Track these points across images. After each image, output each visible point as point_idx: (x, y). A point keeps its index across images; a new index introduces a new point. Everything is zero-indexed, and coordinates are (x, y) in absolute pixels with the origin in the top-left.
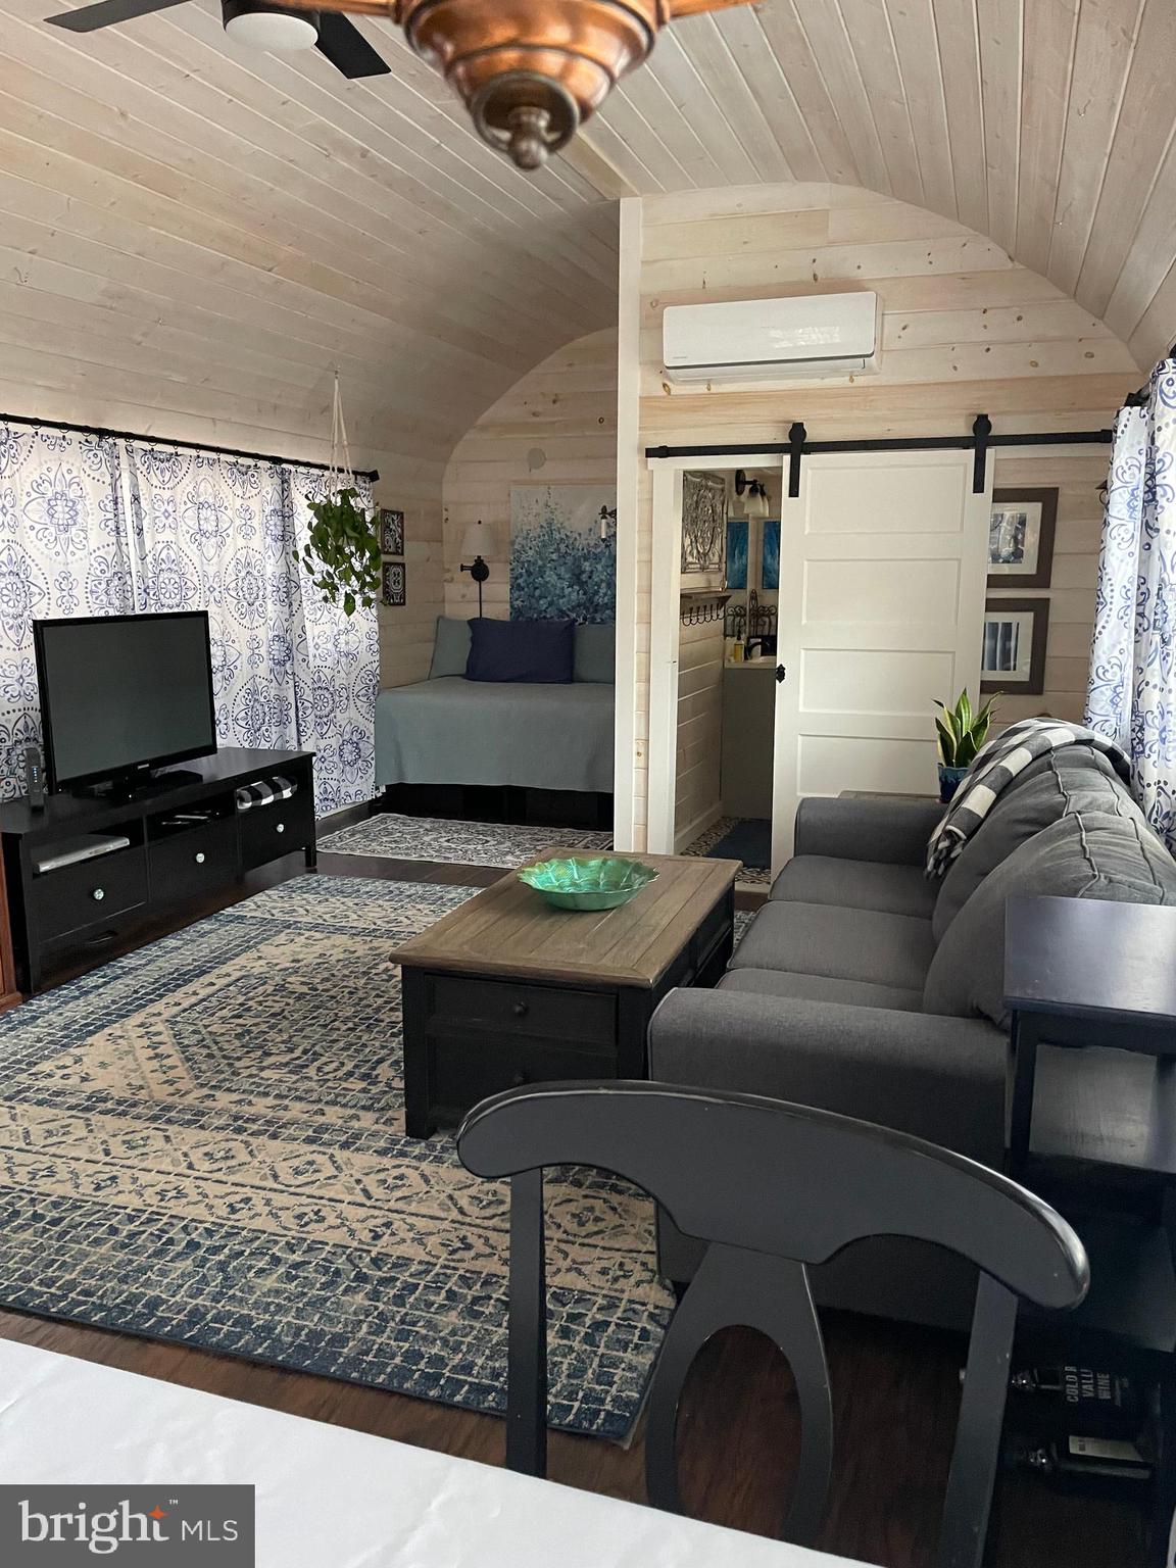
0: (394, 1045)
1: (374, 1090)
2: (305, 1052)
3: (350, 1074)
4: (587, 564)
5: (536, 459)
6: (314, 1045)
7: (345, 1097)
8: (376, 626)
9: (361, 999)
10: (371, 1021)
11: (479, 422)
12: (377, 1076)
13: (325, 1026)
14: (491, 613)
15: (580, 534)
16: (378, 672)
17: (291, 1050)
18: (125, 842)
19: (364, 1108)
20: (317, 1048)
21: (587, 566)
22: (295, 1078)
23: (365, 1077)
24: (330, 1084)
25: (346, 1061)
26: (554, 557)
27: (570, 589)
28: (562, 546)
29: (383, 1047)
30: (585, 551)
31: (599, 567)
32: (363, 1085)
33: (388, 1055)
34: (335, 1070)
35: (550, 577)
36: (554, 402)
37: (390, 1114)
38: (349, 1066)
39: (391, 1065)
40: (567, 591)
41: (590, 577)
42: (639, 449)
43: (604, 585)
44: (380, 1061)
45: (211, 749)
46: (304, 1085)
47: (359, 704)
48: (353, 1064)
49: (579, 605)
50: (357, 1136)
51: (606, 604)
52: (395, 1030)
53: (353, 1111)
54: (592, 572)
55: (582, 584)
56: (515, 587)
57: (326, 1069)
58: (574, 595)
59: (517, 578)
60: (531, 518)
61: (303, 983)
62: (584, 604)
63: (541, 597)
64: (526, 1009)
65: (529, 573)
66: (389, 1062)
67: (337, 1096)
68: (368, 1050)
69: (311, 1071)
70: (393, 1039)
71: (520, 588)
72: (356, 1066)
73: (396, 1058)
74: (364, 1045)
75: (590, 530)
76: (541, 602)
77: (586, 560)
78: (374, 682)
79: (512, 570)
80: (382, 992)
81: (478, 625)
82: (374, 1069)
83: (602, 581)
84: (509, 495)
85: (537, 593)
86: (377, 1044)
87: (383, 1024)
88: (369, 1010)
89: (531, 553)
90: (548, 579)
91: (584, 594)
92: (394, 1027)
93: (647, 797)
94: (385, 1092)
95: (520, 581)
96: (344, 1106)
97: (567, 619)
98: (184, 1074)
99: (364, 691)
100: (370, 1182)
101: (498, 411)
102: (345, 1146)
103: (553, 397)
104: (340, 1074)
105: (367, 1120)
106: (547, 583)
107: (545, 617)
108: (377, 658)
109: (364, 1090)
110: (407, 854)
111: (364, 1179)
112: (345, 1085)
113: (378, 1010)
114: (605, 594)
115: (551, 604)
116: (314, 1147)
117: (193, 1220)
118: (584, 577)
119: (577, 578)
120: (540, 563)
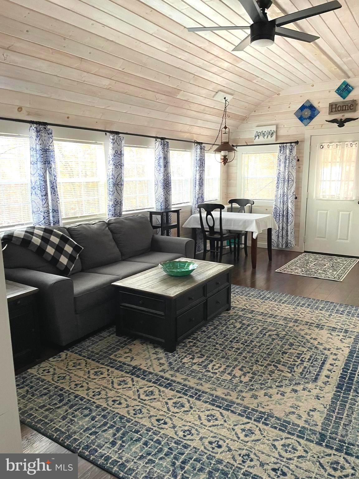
0: (236, 334)
1: (240, 320)
2: (265, 334)
3: (248, 325)
6: (263, 337)
7: (248, 320)
9: (252, 356)
10: (246, 344)
12: (240, 324)
17: (270, 335)
19: (242, 316)
20: (262, 335)
22: (264, 326)
23: (244, 324)
24: (253, 323)
25: (250, 330)
29: (240, 333)
32: (243, 322)
33: (237, 330)
34: (253, 327)
37: (236, 314)
38: (249, 328)
39: (236, 327)
44: (240, 329)
46: (260, 324)
48: (248, 329)
50: (242, 310)
52: (237, 339)
53: (245, 316)
57: (255, 328)
66: (237, 328)
67: (250, 320)
68: (244, 333)
69: (260, 328)
70: (237, 336)
72: (247, 328)
73: (235, 329)
74: (246, 335)
82: (241, 326)
86: (242, 335)
87: (241, 342)
88: (248, 350)
92: (237, 340)
94: (237, 319)
96: (247, 317)
100: (238, 303)
102: (245, 309)
104: (251, 326)
105: (241, 313)
109: (243, 320)
112: (249, 323)
113: (244, 350)
116: (252, 310)
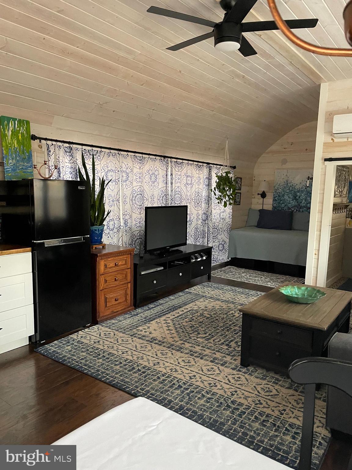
0: (235, 337)
1: (230, 349)
2: (210, 335)
3: (223, 343)
4: (299, 193)
5: (284, 162)
6: (212, 333)
7: (222, 350)
8: (231, 211)
9: (225, 321)
10: (228, 328)
11: (267, 151)
12: (231, 345)
13: (215, 328)
14: (266, 207)
15: (297, 184)
16: (231, 224)
17: (205, 334)
18: (162, 268)
19: (227, 354)
20: (213, 334)
21: (298, 194)
22: (207, 342)
23: (227, 345)
24: (217, 345)
25: (221, 339)
26: (288, 191)
27: (292, 201)
28: (291, 189)
29: (232, 337)
30: (298, 189)
31: (303, 195)
32: (227, 347)
33: (234, 339)
34: (218, 342)
35: (286, 197)
36: (291, 145)
37: (235, 358)
38: (222, 341)
39: (235, 343)
40: (291, 202)
41: (299, 198)
42: (322, 159)
43: (304, 200)
44: (232, 341)
45: (185, 244)
46: (209, 345)
47: (225, 233)
48: (223, 340)
49: (295, 206)
50: (226, 363)
51: (304, 206)
53: (224, 355)
54: (300, 196)
55: (296, 200)
56: (274, 200)
57: (216, 341)
58: (294, 203)
59: (275, 198)
60: (281, 180)
61: (208, 314)
62: (297, 206)
63: (282, 204)
64: (282, 332)
65: (279, 196)
66: (234, 342)
67: (219, 349)
68: (228, 337)
69: (211, 341)
70: (235, 335)
71: (276, 200)
72: (224, 341)
73: (236, 341)
74: (226, 335)
75: (300, 183)
76: (283, 205)
77: (298, 192)
78: (230, 227)
79: (274, 195)
80: (231, 320)
81: (262, 212)
82: (230, 343)
83: (303, 199)
84: (275, 173)
85: (281, 202)
86: (231, 336)
87: (232, 330)
88: (227, 325)
89: (280, 190)
90: (285, 198)
91: (297, 203)
92: (235, 331)
93: (317, 268)
94: (233, 351)
95: (276, 198)
96: (221, 353)
97: (290, 210)
98: (176, 336)
99: (226, 230)
100: (230, 377)
101: (274, 148)
102: (222, 365)
103: (291, 143)
104: (220, 343)
105: (228, 358)
106: (285, 199)
107: (283, 209)
108: (231, 220)
109: (227, 349)
110: (237, 279)
111: (228, 376)
112: (221, 346)
113: (230, 325)
114: (304, 203)
115: (285, 206)
116: (213, 364)
117: (180, 379)
118: (297, 198)
119: (295, 198)
120: (283, 193)
